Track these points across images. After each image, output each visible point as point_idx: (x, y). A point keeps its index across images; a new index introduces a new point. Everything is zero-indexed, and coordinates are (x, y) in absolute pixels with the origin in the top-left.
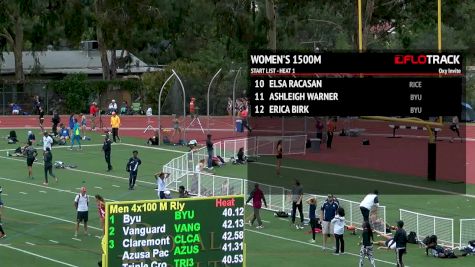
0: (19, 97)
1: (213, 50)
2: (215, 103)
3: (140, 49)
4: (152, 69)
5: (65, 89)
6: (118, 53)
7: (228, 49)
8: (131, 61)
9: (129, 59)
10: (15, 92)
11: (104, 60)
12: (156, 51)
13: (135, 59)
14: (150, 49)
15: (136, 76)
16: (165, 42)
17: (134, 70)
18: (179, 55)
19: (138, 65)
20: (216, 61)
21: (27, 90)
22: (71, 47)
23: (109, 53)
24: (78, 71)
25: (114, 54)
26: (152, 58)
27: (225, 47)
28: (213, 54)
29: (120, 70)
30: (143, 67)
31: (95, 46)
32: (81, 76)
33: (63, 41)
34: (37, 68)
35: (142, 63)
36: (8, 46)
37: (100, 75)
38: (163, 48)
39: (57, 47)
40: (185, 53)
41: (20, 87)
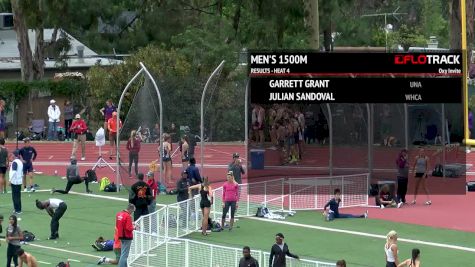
1: (211, 28)
2: (214, 120)
3: (87, 27)
4: (105, 62)
6: (48, 34)
7: (236, 27)
8: (68, 47)
9: (64, 45)
11: (24, 46)
12: (113, 30)
13: (75, 43)
14: (101, 27)
15: (77, 74)
16: (128, 16)
17: (73, 63)
18: (151, 37)
19: (80, 55)
20: (216, 48)
23: (32, 35)
25: (40, 37)
26: (105, 43)
27: (230, 23)
28: (210, 35)
29: (50, 64)
30: (90, 58)
31: (8, 22)
35: (87, 51)
37: (17, 71)
38: (124, 26)
40: (162, 34)
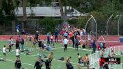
0: (25, 27)
1: (109, 6)
2: (110, 30)
3: (77, 6)
4: (82, 15)
5: (45, 23)
6: (68, 8)
9: (72, 11)
10: (23, 25)
11: (62, 11)
12: (84, 7)
13: (75, 10)
14: (81, 6)
15: (75, 18)
16: (88, 3)
17: (75, 15)
18: (94, 9)
19: (76, 13)
20: (111, 11)
21: (28, 24)
22: (47, 5)
23: (64, 8)
24: (50, 16)
26: (82, 10)
27: (114, 5)
29: (68, 15)
30: (79, 14)
31: (58, 4)
32: (52, 18)
33: (44, 3)
34: (32, 14)
35: (78, 12)
36: (20, 5)
37: (60, 17)
38: (87, 6)
39: (41, 5)
40: (97, 7)
41: (25, 23)
